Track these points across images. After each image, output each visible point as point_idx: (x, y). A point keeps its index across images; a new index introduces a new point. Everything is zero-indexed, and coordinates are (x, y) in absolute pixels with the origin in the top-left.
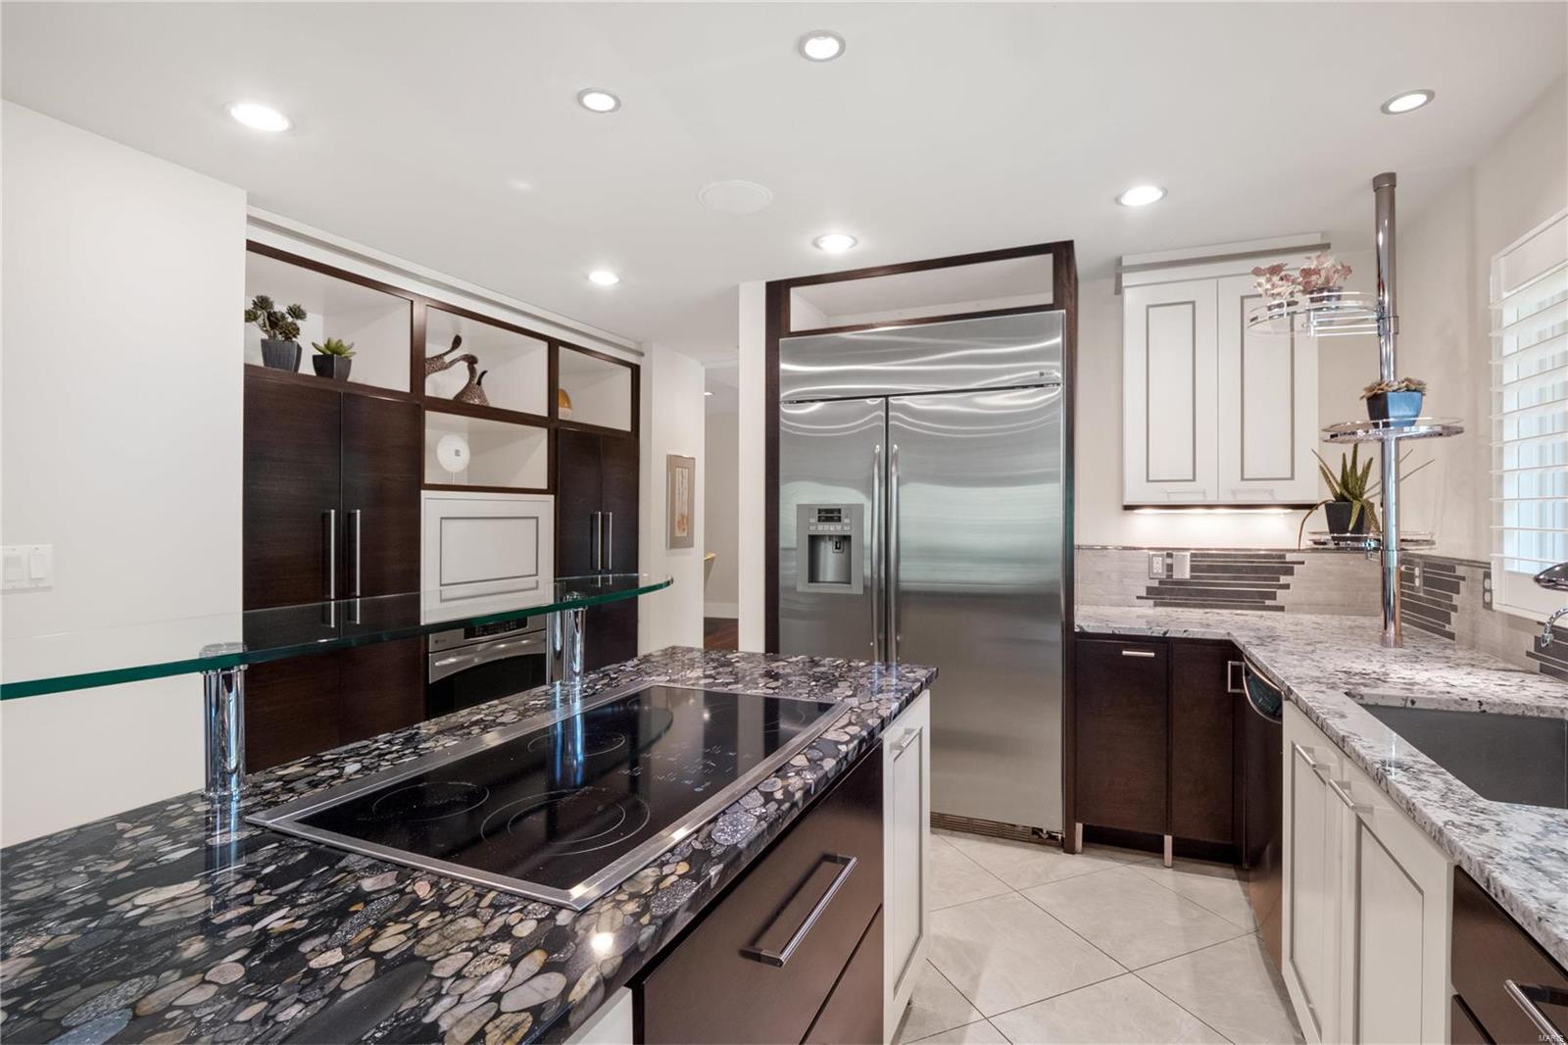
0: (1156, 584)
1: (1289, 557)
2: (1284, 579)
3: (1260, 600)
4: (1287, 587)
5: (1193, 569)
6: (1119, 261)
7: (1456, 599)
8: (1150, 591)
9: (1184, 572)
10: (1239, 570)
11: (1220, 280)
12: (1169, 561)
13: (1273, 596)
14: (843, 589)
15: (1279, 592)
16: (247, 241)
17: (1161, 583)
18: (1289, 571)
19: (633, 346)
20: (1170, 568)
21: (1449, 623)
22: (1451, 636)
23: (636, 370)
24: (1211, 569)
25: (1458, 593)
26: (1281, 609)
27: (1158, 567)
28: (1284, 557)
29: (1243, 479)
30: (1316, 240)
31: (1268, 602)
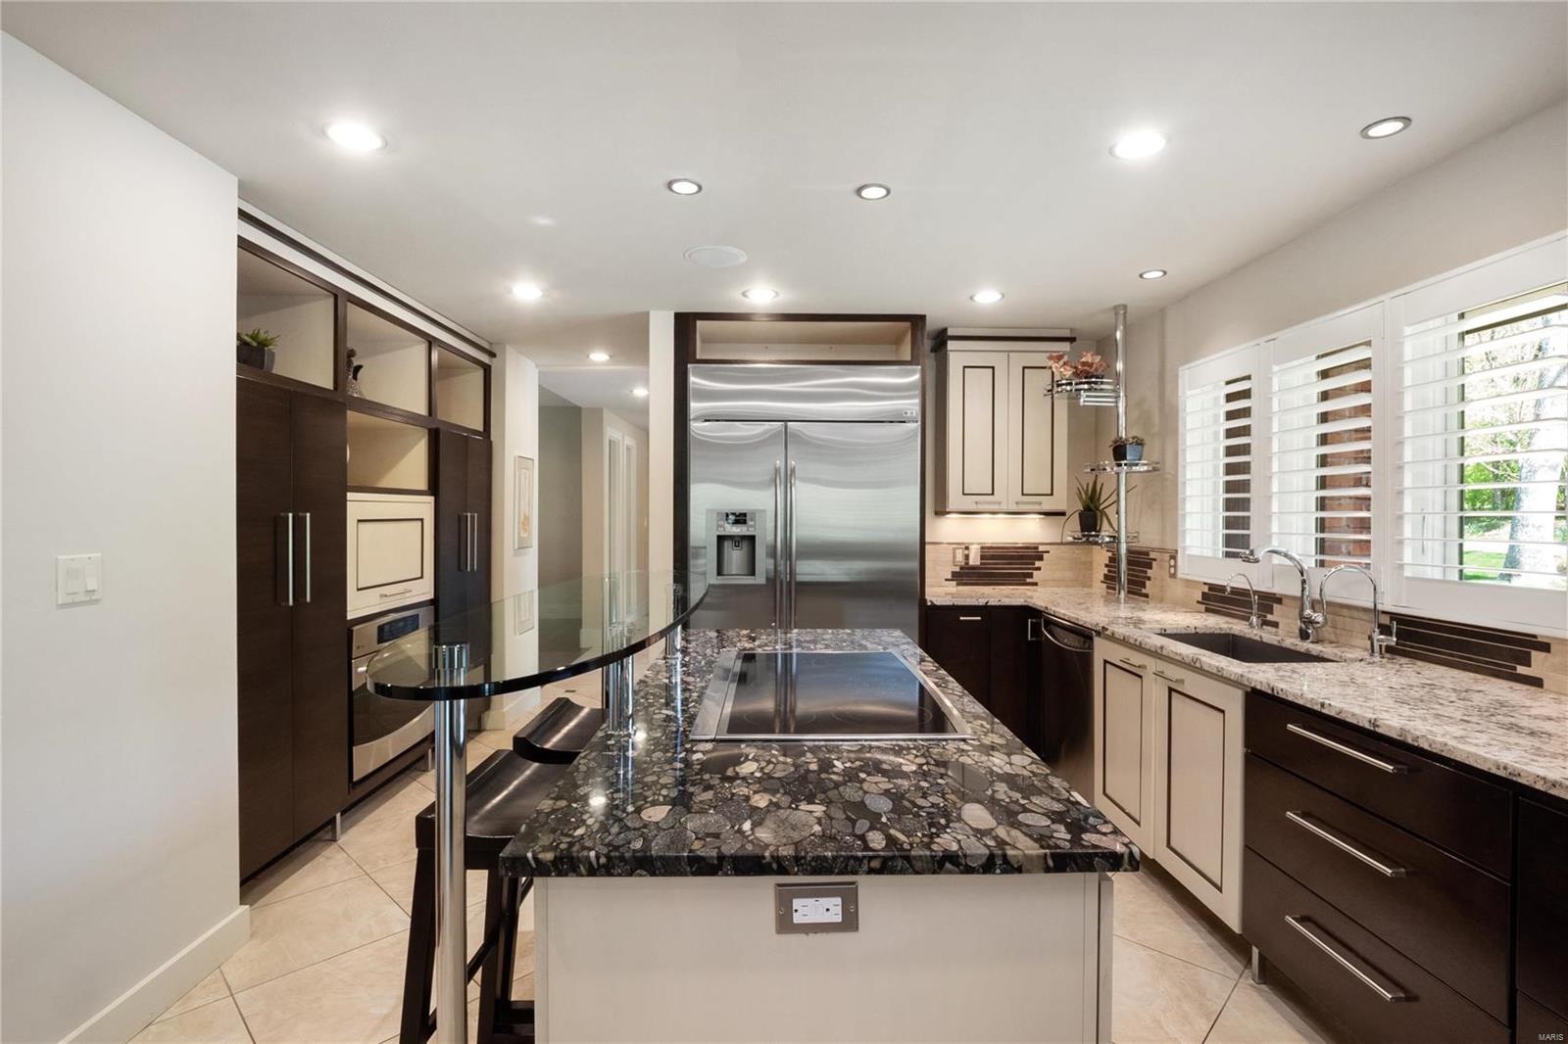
0: (957, 569)
1: (1041, 548)
2: (1038, 564)
3: (1022, 579)
4: (1039, 569)
5: (983, 557)
6: (945, 330)
7: (1150, 573)
8: (954, 574)
9: (975, 560)
10: (1011, 557)
11: (1011, 354)
12: (966, 552)
13: (1031, 576)
14: (749, 580)
15: (1035, 573)
16: (239, 237)
17: (961, 568)
18: (1041, 558)
19: (486, 345)
20: (967, 557)
21: (1145, 588)
22: (1146, 596)
23: (487, 370)
24: (993, 557)
25: (1151, 568)
26: (1036, 584)
27: (960, 557)
28: (1037, 548)
29: (1023, 494)
30: (1066, 334)
31: (1028, 580)
